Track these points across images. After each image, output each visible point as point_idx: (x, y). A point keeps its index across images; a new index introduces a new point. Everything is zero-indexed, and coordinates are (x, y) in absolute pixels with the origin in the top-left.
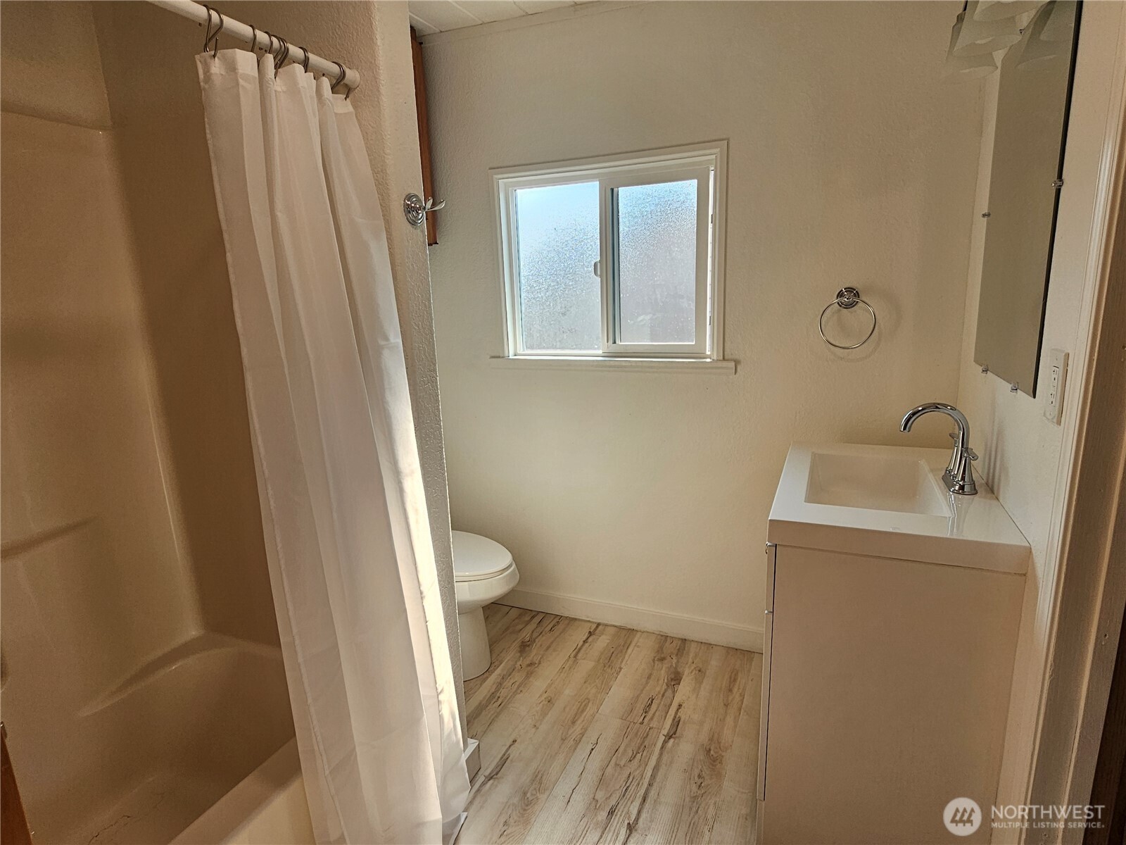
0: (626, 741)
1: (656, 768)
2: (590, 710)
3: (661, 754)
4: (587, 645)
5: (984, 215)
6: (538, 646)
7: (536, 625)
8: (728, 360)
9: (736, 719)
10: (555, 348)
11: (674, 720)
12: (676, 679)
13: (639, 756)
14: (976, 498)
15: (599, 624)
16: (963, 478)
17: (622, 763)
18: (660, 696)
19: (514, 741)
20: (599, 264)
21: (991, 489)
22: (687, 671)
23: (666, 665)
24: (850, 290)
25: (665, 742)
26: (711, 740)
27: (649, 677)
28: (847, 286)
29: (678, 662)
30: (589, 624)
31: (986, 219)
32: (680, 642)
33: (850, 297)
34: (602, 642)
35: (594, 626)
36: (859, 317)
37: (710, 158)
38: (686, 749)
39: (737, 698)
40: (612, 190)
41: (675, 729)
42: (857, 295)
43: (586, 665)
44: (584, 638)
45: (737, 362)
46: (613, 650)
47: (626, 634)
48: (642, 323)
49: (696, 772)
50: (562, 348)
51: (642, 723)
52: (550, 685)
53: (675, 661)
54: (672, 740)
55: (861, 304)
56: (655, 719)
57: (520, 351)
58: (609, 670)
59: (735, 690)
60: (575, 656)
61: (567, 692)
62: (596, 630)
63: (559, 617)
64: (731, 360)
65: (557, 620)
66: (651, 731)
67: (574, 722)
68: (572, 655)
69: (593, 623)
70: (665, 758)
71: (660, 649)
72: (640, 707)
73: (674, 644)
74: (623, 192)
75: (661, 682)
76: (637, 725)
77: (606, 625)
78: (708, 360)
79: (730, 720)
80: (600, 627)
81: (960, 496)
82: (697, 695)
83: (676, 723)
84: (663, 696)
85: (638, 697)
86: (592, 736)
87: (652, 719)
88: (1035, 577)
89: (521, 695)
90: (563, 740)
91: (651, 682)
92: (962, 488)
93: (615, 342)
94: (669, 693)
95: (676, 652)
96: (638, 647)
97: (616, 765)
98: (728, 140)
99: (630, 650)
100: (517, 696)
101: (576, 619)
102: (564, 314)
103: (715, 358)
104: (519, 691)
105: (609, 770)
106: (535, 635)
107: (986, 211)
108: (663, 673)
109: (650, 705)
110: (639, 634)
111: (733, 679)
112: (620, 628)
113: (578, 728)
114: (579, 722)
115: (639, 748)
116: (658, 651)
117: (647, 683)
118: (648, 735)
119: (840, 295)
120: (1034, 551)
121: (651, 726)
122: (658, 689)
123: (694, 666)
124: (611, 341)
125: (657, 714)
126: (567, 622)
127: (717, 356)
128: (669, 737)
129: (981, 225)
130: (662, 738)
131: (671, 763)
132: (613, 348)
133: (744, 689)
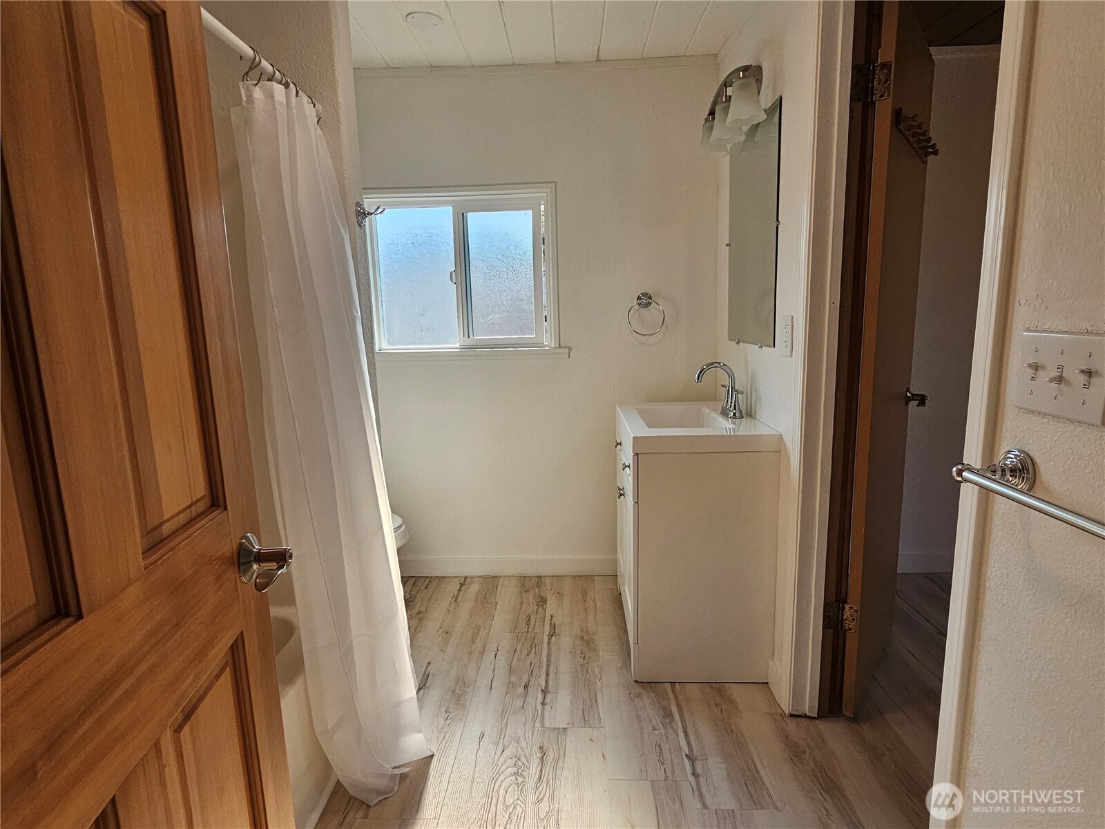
0: (520, 645)
1: (549, 656)
2: (483, 633)
3: (549, 647)
4: (461, 593)
5: (727, 245)
6: (420, 599)
7: (411, 587)
8: (563, 347)
9: (595, 617)
10: (416, 344)
11: (551, 625)
12: (542, 601)
13: (533, 651)
14: (744, 420)
15: (466, 578)
16: (735, 409)
17: (523, 657)
18: (535, 613)
19: (429, 663)
20: (454, 273)
21: (750, 415)
22: (549, 596)
23: (531, 594)
24: (645, 294)
25: (549, 639)
26: (582, 631)
27: (521, 603)
28: (643, 292)
29: (540, 590)
30: (458, 579)
31: (728, 248)
32: (536, 579)
33: (645, 300)
34: (474, 589)
35: (462, 580)
36: (653, 313)
37: (542, 195)
38: (566, 640)
39: (592, 605)
40: (463, 214)
41: (553, 630)
42: (650, 298)
43: (466, 606)
44: (458, 588)
45: (570, 349)
46: (485, 592)
47: (491, 582)
48: (492, 321)
49: (578, 652)
50: (422, 344)
51: (528, 632)
52: (442, 624)
53: (537, 590)
54: (554, 638)
55: (654, 305)
56: (536, 627)
57: (384, 347)
58: (487, 605)
59: (588, 600)
60: (456, 601)
61: (458, 625)
62: (464, 582)
63: (429, 579)
64: (565, 347)
65: (428, 580)
66: (536, 635)
67: (473, 642)
68: (453, 600)
69: (460, 577)
70: (553, 648)
71: (523, 585)
72: (522, 623)
73: (533, 580)
74: (472, 217)
75: (532, 605)
76: (525, 634)
77: (472, 577)
78: (548, 348)
79: (591, 618)
80: (468, 579)
81: (734, 420)
82: (562, 608)
83: (553, 627)
84: (537, 612)
85: (518, 616)
86: (492, 647)
87: (534, 628)
88: (786, 449)
89: (420, 634)
90: (470, 654)
91: (523, 606)
92: (734, 414)
93: (469, 337)
94: (541, 610)
95: (536, 585)
96: (505, 587)
97: (519, 659)
98: (556, 183)
99: (499, 590)
100: (418, 635)
101: (445, 577)
102: (423, 315)
103: (553, 346)
104: (417, 631)
105: (514, 663)
106: (413, 593)
107: (728, 242)
108: (530, 598)
109: (529, 620)
110: (502, 579)
111: (585, 594)
112: (485, 577)
113: (479, 645)
114: (478, 640)
115: (531, 646)
116: (522, 587)
117: (521, 608)
118: (534, 638)
119: (639, 298)
120: (783, 436)
121: (535, 632)
122: (531, 609)
123: (552, 592)
124: (466, 336)
125: (537, 624)
126: (437, 580)
127: (555, 344)
128: (550, 636)
129: (725, 251)
130: (546, 638)
131: (559, 649)
132: (468, 342)
133: (595, 599)
